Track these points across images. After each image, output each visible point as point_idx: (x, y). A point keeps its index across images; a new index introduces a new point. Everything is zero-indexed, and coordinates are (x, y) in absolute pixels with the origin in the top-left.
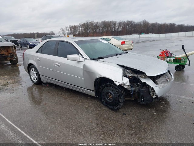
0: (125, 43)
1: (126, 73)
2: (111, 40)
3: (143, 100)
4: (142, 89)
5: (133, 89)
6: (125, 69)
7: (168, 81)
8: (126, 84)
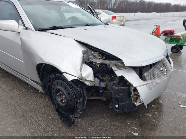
0: (115, 18)
1: (91, 57)
2: (100, 14)
3: (117, 106)
4: (117, 88)
5: (103, 85)
6: (89, 50)
7: (165, 73)
8: (87, 78)
